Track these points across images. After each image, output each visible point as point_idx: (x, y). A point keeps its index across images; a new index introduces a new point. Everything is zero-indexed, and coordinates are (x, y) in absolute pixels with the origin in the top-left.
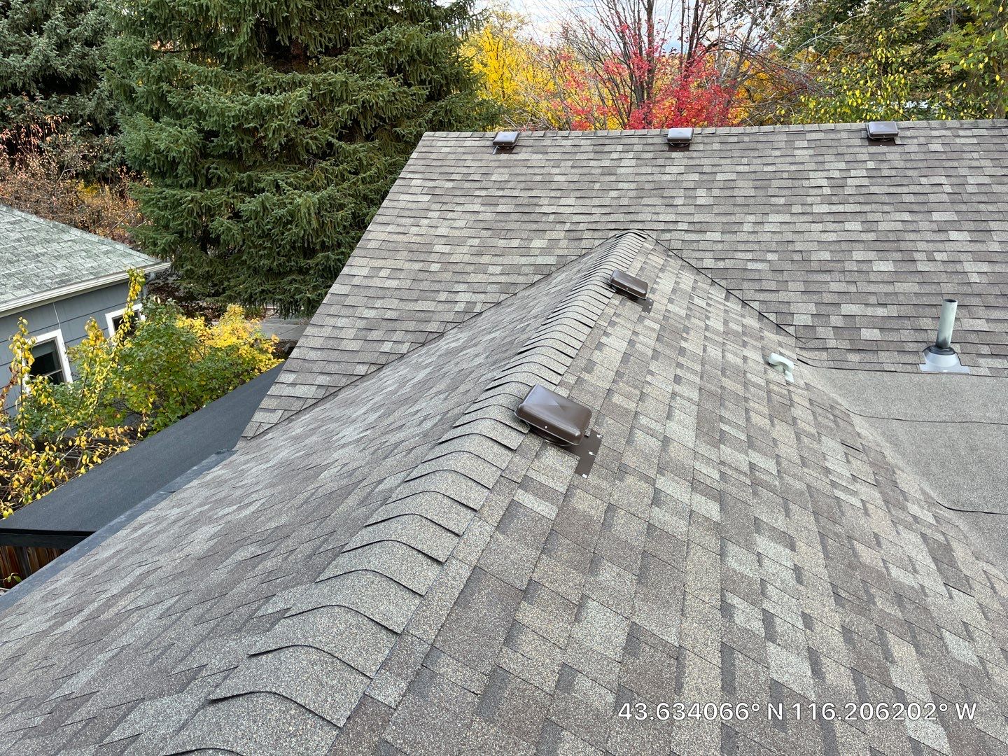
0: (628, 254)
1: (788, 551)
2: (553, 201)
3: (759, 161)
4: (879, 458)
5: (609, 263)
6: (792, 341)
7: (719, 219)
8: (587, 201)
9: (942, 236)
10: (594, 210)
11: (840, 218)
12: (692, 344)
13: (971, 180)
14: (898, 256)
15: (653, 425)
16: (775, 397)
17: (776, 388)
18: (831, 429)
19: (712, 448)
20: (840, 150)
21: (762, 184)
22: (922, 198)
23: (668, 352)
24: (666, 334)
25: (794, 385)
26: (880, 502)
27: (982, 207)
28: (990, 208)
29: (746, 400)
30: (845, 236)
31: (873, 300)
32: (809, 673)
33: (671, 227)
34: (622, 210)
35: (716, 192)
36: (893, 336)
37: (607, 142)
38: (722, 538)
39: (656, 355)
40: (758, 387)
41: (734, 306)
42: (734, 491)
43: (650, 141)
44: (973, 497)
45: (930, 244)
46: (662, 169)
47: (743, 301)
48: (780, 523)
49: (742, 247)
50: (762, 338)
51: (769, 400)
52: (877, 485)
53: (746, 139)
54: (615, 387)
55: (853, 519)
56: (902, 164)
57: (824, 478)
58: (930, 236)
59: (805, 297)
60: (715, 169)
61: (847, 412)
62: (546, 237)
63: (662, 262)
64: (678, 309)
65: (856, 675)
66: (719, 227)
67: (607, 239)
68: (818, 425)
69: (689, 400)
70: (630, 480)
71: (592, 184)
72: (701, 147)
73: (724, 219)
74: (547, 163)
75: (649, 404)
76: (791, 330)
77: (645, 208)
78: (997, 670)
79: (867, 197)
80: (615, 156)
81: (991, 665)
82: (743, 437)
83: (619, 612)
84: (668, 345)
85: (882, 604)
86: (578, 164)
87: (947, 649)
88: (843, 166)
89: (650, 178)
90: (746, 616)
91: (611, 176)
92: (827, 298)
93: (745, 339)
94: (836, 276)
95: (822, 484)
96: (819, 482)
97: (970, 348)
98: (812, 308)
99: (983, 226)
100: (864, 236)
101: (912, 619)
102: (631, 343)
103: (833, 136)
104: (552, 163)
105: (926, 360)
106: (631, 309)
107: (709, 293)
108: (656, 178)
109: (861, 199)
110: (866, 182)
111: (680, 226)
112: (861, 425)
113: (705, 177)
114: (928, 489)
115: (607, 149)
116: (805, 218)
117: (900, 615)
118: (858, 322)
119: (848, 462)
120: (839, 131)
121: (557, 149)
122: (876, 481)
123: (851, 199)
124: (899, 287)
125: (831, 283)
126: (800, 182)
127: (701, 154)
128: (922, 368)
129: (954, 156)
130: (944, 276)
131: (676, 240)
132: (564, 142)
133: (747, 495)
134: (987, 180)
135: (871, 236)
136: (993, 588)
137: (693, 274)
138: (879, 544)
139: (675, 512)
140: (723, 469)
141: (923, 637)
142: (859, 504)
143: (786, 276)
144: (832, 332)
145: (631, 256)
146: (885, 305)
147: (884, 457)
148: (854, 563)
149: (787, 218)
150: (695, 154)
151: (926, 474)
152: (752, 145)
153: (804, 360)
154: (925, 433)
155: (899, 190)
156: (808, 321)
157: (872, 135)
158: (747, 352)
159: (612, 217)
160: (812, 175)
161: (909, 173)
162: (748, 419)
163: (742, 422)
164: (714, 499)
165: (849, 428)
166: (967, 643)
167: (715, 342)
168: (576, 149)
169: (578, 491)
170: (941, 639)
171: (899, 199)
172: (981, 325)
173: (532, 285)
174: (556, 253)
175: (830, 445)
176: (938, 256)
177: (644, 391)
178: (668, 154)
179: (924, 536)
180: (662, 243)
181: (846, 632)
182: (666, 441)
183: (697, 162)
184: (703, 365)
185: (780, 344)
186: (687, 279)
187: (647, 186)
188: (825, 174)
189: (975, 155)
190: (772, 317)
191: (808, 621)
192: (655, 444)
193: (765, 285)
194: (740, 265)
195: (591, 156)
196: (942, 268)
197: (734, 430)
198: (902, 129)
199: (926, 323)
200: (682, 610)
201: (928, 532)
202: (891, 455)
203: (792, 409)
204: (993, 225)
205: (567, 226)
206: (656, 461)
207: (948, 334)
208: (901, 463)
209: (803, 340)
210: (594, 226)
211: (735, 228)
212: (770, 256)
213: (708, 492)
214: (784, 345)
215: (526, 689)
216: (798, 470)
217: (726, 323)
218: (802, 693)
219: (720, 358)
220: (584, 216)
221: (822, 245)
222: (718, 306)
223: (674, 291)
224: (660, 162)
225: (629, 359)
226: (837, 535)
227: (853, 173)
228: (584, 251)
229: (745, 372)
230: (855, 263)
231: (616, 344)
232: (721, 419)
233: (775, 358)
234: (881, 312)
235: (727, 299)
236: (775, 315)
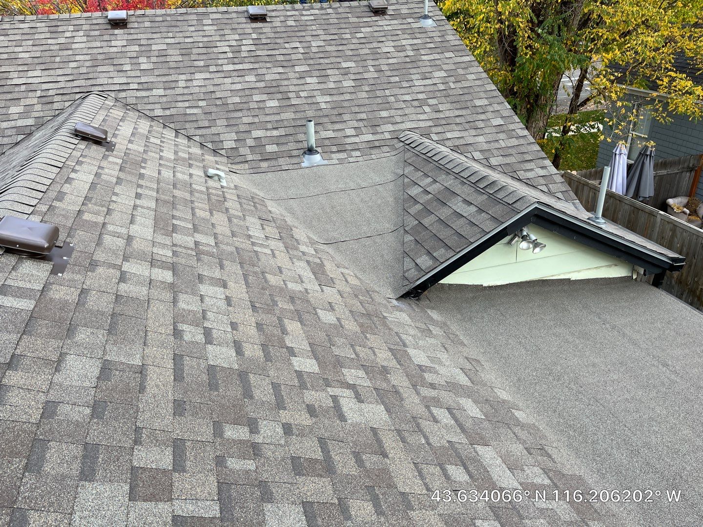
0: (91, 110)
1: (222, 289)
2: (22, 74)
3: (181, 35)
4: (283, 223)
5: (74, 118)
6: (225, 160)
7: (159, 79)
8: (52, 72)
9: (302, 81)
10: (59, 79)
11: (241, 73)
12: (150, 171)
13: (314, 44)
14: (279, 96)
15: (119, 230)
16: (214, 198)
17: (214, 191)
18: (252, 211)
19: (167, 237)
20: (233, 26)
21: (186, 52)
22: (288, 57)
23: (129, 178)
24: (128, 166)
25: (227, 188)
26: (283, 249)
27: (322, 61)
28: (326, 61)
29: (192, 202)
30: (246, 86)
31: (269, 126)
32: (234, 354)
33: (125, 87)
34: (82, 77)
35: (154, 59)
36: (284, 148)
37: (59, 23)
38: (175, 292)
39: (119, 181)
40: (201, 192)
41: (182, 140)
42: (183, 261)
43: (95, 22)
44: (335, 234)
45: (297, 87)
46: (109, 43)
47: (188, 137)
48: (217, 274)
49: (180, 98)
50: (203, 160)
51: (209, 199)
52: (281, 239)
53: (169, 18)
54: (84, 208)
55: (266, 261)
56: (272, 35)
57: (247, 242)
58: (295, 82)
59: (228, 129)
60: (150, 42)
61: (263, 199)
62: (21, 104)
63: (122, 114)
64: (137, 147)
65: (264, 347)
66: (161, 85)
67: (75, 101)
68: (243, 210)
69: (148, 208)
70: (100, 270)
71: (53, 58)
72: (136, 25)
73: (164, 79)
74: (10, 44)
75: (116, 216)
76: (223, 152)
77: (101, 74)
78: (347, 322)
79: (256, 59)
80: (68, 34)
81: (344, 320)
82: (190, 226)
83: (93, 356)
84: (130, 173)
85: (283, 304)
86: (37, 42)
87: (319, 318)
88: (237, 37)
89: (101, 51)
90: (192, 334)
91: (68, 51)
92: (242, 128)
93: (191, 162)
94: (245, 113)
95: (245, 245)
96: (244, 244)
97: (326, 149)
98: (234, 136)
99: (323, 73)
100: (259, 85)
101: (299, 308)
102: (97, 175)
103: (227, 16)
104: (14, 43)
105: (305, 160)
106: (96, 151)
107: (162, 134)
108: (106, 50)
109: (252, 60)
110: (253, 48)
111: (132, 86)
112: (272, 206)
113: (143, 48)
114: (311, 236)
115: (60, 29)
116: (219, 75)
117: (292, 308)
118: (264, 141)
119: (263, 229)
120: (231, 13)
121: (16, 31)
122: (281, 237)
123: (246, 60)
124: (284, 116)
125: (243, 118)
126: (212, 50)
127: (137, 31)
128: (303, 165)
129: (302, 28)
130: (307, 106)
131: (130, 97)
132: (22, 26)
133: (193, 262)
134: (322, 44)
135: (262, 84)
136: (346, 281)
137: (148, 121)
138: (281, 272)
139: (139, 283)
140: (175, 249)
141: (306, 316)
142: (270, 252)
143: (214, 116)
144: (249, 150)
145: (94, 111)
146: (276, 128)
147: (286, 222)
148: (265, 285)
149: (208, 76)
150: (132, 31)
151: (310, 226)
152: (173, 23)
153: (234, 171)
154: (308, 204)
155: (273, 52)
156: (233, 145)
157: (251, 15)
158: (191, 171)
159: (76, 83)
160: (218, 44)
161: (278, 41)
162: (193, 214)
163: (189, 217)
164: (168, 269)
165: (264, 209)
166: (331, 313)
167: (167, 167)
168: (33, 31)
169: (54, 286)
170: (316, 314)
171: (274, 59)
172: (330, 134)
173: (17, 144)
174: (32, 116)
175: (252, 221)
176: (302, 94)
177: (110, 207)
178: (111, 32)
179: (308, 262)
180: (120, 100)
181: (259, 326)
182: (129, 239)
183: (135, 37)
184: (158, 183)
185: (217, 163)
186: (144, 126)
187: (100, 57)
188: (227, 43)
189: (314, 28)
190: (210, 145)
191: (234, 326)
192: (121, 242)
193: (201, 124)
194: (182, 111)
195: (48, 35)
196: (305, 101)
197: (183, 223)
198: (270, 11)
199: (301, 137)
200: (145, 343)
201: (311, 259)
202: (290, 220)
203: (226, 203)
204: (329, 72)
205: (39, 93)
206: (122, 253)
207: (313, 142)
208: (296, 224)
209: (232, 158)
210: (61, 91)
211: (173, 84)
212: (201, 103)
213: (163, 265)
214: (219, 163)
215: (15, 426)
216: (230, 241)
217: (176, 153)
218: (229, 367)
219: (172, 177)
220: (51, 84)
221: (233, 93)
222: (170, 142)
223: (133, 134)
224: (106, 38)
225: (96, 187)
226: (255, 273)
227: (244, 42)
228: (57, 112)
229: (191, 184)
230: (255, 103)
231: (83, 178)
232: (173, 217)
233: (211, 172)
234: (275, 133)
235: (176, 136)
236: (211, 144)
